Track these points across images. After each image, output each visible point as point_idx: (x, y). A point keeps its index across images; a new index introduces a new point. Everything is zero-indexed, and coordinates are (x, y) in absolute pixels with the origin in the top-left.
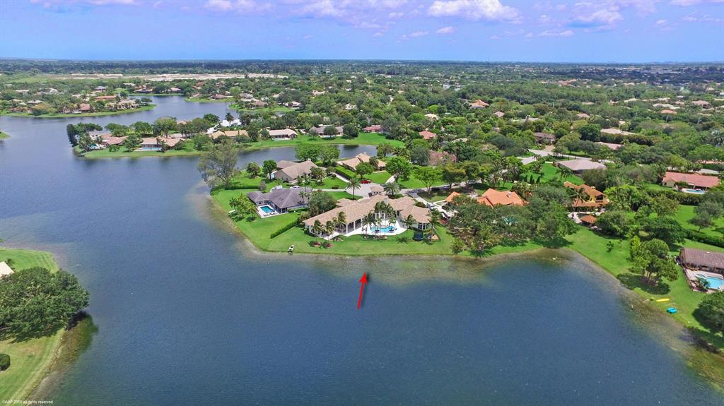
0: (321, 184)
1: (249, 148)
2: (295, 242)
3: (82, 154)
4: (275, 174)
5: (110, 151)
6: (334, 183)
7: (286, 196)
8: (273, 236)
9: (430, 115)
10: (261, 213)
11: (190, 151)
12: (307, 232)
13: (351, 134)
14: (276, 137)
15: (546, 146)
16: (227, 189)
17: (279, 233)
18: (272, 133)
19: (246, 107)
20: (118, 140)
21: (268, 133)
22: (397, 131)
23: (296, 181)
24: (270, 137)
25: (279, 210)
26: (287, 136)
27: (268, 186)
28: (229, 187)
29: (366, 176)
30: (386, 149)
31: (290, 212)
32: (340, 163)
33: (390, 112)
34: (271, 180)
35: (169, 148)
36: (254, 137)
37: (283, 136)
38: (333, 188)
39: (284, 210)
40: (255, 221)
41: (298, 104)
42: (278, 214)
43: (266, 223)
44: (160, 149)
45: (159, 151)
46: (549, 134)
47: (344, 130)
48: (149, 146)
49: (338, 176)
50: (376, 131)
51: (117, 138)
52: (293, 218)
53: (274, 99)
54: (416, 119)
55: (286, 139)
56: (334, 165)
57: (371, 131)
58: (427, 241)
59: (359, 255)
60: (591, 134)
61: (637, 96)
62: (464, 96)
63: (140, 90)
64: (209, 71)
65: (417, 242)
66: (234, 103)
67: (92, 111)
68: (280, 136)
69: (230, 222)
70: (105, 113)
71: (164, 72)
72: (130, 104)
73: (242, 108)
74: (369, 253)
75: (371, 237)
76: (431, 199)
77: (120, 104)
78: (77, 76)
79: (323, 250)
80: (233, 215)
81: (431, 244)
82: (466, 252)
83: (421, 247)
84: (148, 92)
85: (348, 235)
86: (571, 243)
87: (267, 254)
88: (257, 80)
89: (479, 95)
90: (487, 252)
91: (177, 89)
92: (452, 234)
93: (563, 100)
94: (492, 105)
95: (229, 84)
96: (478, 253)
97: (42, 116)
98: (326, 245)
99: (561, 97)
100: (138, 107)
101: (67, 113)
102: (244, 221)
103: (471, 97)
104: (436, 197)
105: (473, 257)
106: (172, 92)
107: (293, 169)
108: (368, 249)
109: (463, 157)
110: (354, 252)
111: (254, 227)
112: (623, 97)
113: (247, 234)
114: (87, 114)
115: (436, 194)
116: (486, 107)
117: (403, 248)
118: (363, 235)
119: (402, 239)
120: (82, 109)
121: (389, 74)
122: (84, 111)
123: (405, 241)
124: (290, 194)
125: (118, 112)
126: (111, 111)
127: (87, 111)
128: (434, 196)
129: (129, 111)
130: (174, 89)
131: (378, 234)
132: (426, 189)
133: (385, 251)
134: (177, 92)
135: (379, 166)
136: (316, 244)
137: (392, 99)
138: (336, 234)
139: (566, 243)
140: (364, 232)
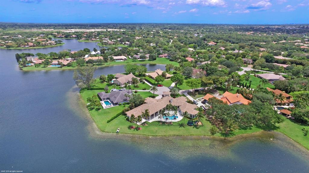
0: (137, 87)
1: (104, 66)
2: (121, 126)
3: (22, 68)
4: (113, 81)
5: (36, 67)
6: (143, 86)
7: (118, 96)
8: (109, 122)
9: (190, 49)
10: (104, 105)
11: (75, 67)
12: (128, 120)
13: (153, 58)
14: (117, 60)
15: (248, 65)
16: (88, 90)
17: (112, 120)
18: (115, 58)
19: (105, 44)
20: (40, 61)
21: (113, 58)
22: (175, 57)
23: (124, 85)
24: (114, 60)
25: (114, 104)
26: (122, 59)
27: (109, 88)
28: (90, 88)
29: (160, 82)
30: (170, 67)
31: (119, 105)
32: (147, 74)
33: (171, 47)
34: (111, 84)
35: (64, 65)
36: (106, 60)
37: (120, 59)
38: (143, 90)
39: (116, 104)
40: (100, 111)
41: (129, 43)
42: (113, 106)
43: (106, 112)
44: (60, 66)
45: (59, 67)
46: (249, 59)
47: (150, 56)
48: (55, 64)
49: (146, 82)
50: (165, 57)
51: (40, 60)
52: (121, 109)
53: (118, 41)
54: (184, 51)
55: (122, 61)
56: (144, 75)
57: (162, 57)
58: (196, 126)
59: (157, 136)
60: (271, 59)
61: (285, 40)
62: (204, 40)
63: (59, 36)
64: (91, 28)
65: (190, 127)
66: (100, 42)
67: (34, 46)
68: (119, 59)
69: (87, 111)
70: (40, 47)
71: (72, 28)
72: (52, 43)
73: (103, 45)
74: (163, 134)
75: (164, 123)
76: (194, 96)
77: (47, 43)
78: (34, 30)
79: (136, 132)
80: (89, 106)
81: (198, 128)
82: (218, 133)
83: (192, 130)
84: (62, 37)
85: (151, 121)
86: (278, 128)
87: (104, 133)
88: (111, 32)
89: (211, 39)
90: (231, 134)
91: (75, 36)
92: (209, 121)
93: (251, 42)
94: (218, 44)
95: (99, 33)
96: (226, 135)
97: (11, 48)
98: (138, 129)
99: (250, 40)
100: (56, 44)
101: (23, 47)
102: (94, 110)
103: (208, 40)
104: (197, 95)
105: (223, 137)
106: (73, 37)
107: (123, 79)
108: (162, 131)
109: (210, 72)
110: (154, 133)
111: (99, 114)
112: (278, 40)
113: (94, 119)
114: (32, 48)
115: (197, 93)
116: (215, 45)
117: (182, 131)
118: (159, 122)
119: (181, 125)
120: (29, 45)
121: (170, 29)
122: (30, 46)
123: (183, 126)
124: (120, 94)
125: (46, 47)
126: (43, 46)
127: (32, 46)
128: (196, 94)
129: (51, 46)
130: (74, 36)
131: (168, 121)
132: (191, 90)
133: (172, 133)
134: (75, 37)
135: (167, 76)
136: (132, 127)
137: (172, 41)
138: (144, 120)
139: (275, 128)
140: (160, 120)
